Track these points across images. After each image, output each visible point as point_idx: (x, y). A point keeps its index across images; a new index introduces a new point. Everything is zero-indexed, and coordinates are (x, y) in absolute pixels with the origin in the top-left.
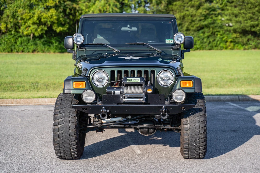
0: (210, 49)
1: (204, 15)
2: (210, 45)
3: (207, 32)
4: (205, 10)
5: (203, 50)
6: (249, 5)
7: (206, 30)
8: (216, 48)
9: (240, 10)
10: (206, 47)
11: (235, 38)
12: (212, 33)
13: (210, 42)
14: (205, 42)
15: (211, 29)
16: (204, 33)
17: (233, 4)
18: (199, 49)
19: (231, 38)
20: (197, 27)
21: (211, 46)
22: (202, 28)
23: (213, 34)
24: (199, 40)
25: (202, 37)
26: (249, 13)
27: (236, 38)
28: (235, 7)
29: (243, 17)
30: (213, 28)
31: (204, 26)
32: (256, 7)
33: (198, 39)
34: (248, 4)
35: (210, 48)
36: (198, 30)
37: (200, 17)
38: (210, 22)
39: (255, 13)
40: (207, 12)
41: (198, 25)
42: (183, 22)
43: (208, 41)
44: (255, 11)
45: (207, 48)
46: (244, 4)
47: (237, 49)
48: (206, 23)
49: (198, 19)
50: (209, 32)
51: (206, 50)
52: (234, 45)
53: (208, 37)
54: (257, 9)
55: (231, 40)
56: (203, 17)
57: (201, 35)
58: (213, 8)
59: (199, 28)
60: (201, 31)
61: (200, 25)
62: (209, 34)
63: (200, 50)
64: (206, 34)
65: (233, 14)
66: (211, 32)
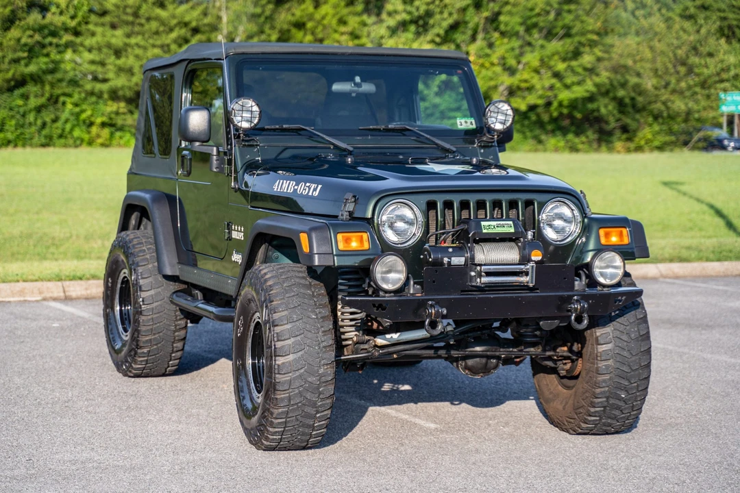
0: (43, 146)
1: (25, 45)
2: (44, 132)
3: (36, 96)
4: (30, 33)
5: (24, 146)
6: (154, 25)
7: (32, 88)
8: (62, 141)
9: (128, 36)
10: (31, 139)
11: (113, 116)
12: (49, 100)
13: (44, 125)
14: (30, 124)
15: (47, 88)
16: (25, 97)
17: (107, 19)
18: (12, 145)
19: (103, 115)
20: (8, 81)
21: (46, 137)
22: (21, 82)
23: (52, 101)
24: (13, 117)
25: (22, 110)
26: (154, 46)
27: (117, 113)
28: (113, 27)
29: (137, 57)
30: (52, 85)
31: (28, 79)
32: (171, 30)
33: (11, 113)
34: (148, 19)
35: (43, 140)
36: (11, 90)
37: (15, 51)
38: (44, 67)
39: (168, 46)
40: (37, 37)
41: (10, 75)
43: (39, 122)
44: (168, 41)
45: (36, 140)
46: (138, 21)
47: (119, 145)
48: (32, 68)
49: (10, 56)
50: (43, 95)
51: (31, 145)
52: (112, 134)
53: (39, 109)
54: (174, 35)
55: (105, 119)
56: (24, 51)
57: (20, 102)
58: (52, 28)
59: (13, 83)
60: (17, 92)
61: (14, 75)
62: (42, 101)
63: (16, 146)
64: (33, 102)
65: (109, 46)
66: (47, 95)
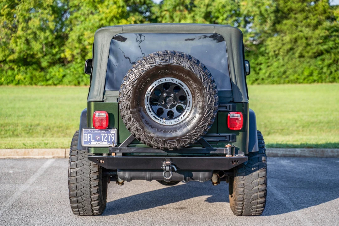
0: (331, 82)
1: (322, 36)
2: (331, 76)
3: (328, 60)
4: (324, 31)
5: (322, 82)
7: (326, 56)
10: (325, 79)
12: (334, 61)
13: (331, 73)
14: (325, 73)
15: (333, 55)
16: (323, 60)
18: (316, 82)
20: (315, 53)
21: (332, 78)
22: (320, 54)
23: (336, 61)
24: (316, 70)
25: (321, 66)
30: (335, 54)
31: (324, 52)
33: (316, 68)
35: (331, 80)
36: (316, 57)
37: (318, 39)
38: (331, 46)
40: (327, 33)
41: (315, 50)
42: (295, 47)
43: (329, 72)
45: (327, 80)
48: (325, 47)
49: (316, 42)
50: (331, 59)
51: (325, 82)
53: (329, 66)
56: (321, 39)
57: (320, 62)
58: (335, 28)
59: (316, 54)
60: (319, 58)
61: (317, 50)
62: (331, 61)
63: (318, 82)
64: (327, 62)
66: (333, 59)
